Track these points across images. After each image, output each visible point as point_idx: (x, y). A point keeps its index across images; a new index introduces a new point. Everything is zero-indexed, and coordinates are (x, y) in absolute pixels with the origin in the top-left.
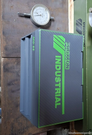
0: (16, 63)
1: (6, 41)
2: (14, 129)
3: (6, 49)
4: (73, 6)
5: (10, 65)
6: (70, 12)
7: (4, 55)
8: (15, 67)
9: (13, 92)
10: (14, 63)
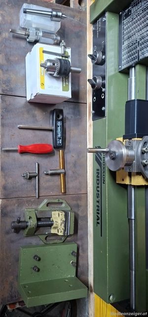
0: (16, 205)
1: (5, 178)
2: (13, 290)
3: (5, 188)
4: (92, 127)
5: (9, 209)
6: (89, 134)
7: (2, 195)
8: (15, 210)
9: (12, 242)
10: (15, 205)
